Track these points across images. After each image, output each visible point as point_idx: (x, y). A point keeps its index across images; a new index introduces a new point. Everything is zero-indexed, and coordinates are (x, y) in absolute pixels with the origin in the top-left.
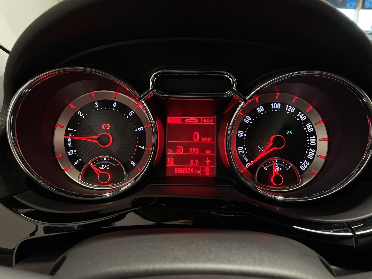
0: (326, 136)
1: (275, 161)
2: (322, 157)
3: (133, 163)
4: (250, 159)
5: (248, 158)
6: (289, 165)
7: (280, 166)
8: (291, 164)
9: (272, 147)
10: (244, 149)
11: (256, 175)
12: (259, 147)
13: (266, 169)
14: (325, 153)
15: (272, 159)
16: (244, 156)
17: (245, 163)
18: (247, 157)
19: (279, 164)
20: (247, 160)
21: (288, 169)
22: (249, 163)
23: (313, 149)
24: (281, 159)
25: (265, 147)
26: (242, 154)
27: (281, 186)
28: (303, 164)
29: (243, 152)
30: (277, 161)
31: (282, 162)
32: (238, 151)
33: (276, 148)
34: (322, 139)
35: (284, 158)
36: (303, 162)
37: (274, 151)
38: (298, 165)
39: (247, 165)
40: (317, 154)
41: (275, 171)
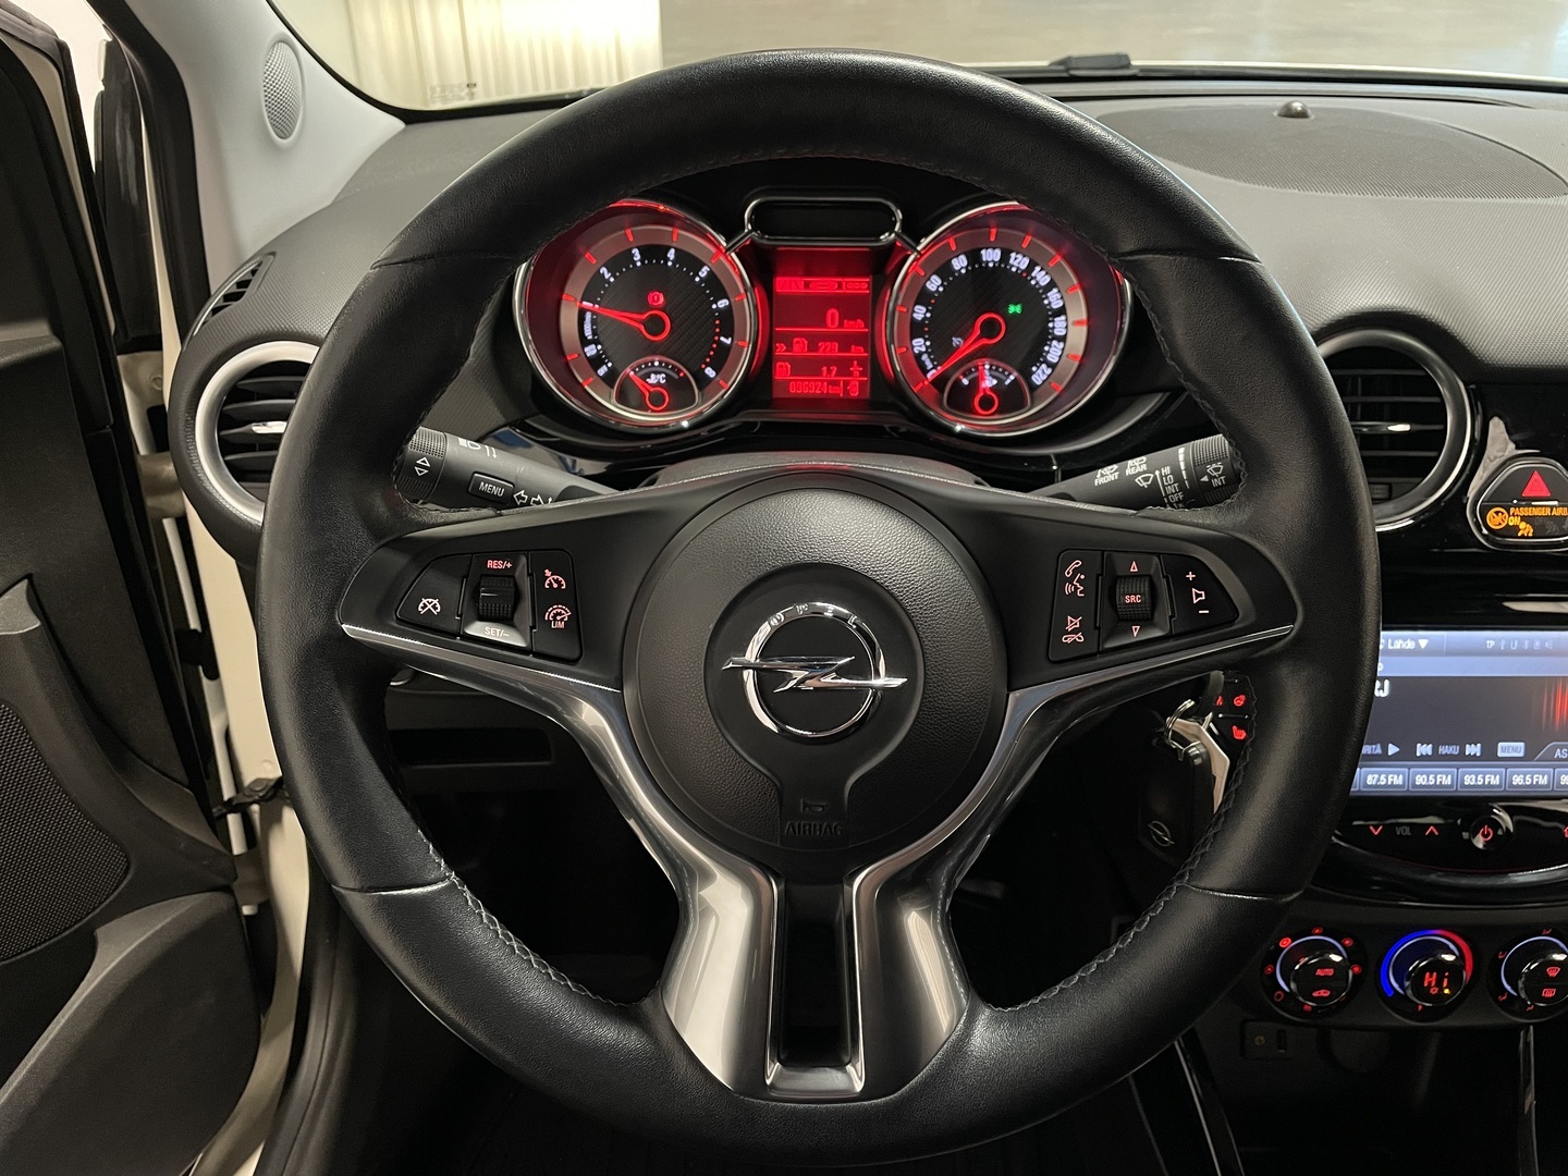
0: (1084, 316)
1: (983, 366)
2: (1074, 357)
3: (710, 372)
4: (937, 362)
5: (932, 361)
6: (1009, 374)
7: (994, 377)
8: (1016, 374)
9: (979, 338)
10: (925, 343)
11: (946, 395)
12: (954, 339)
13: (965, 382)
14: (1080, 351)
15: (979, 362)
16: (925, 357)
17: (925, 371)
19: (993, 373)
20: (930, 366)
21: (1008, 382)
22: (934, 371)
23: (1059, 341)
24: (995, 363)
25: (965, 340)
26: (921, 354)
27: (992, 414)
28: (1040, 371)
29: (924, 349)
30: (987, 367)
31: (998, 368)
32: (913, 347)
33: (985, 341)
34: (1078, 323)
35: (1001, 360)
36: (1038, 367)
37: (984, 346)
38: (1027, 375)
39: (929, 375)
40: (1066, 352)
41: (983, 385)
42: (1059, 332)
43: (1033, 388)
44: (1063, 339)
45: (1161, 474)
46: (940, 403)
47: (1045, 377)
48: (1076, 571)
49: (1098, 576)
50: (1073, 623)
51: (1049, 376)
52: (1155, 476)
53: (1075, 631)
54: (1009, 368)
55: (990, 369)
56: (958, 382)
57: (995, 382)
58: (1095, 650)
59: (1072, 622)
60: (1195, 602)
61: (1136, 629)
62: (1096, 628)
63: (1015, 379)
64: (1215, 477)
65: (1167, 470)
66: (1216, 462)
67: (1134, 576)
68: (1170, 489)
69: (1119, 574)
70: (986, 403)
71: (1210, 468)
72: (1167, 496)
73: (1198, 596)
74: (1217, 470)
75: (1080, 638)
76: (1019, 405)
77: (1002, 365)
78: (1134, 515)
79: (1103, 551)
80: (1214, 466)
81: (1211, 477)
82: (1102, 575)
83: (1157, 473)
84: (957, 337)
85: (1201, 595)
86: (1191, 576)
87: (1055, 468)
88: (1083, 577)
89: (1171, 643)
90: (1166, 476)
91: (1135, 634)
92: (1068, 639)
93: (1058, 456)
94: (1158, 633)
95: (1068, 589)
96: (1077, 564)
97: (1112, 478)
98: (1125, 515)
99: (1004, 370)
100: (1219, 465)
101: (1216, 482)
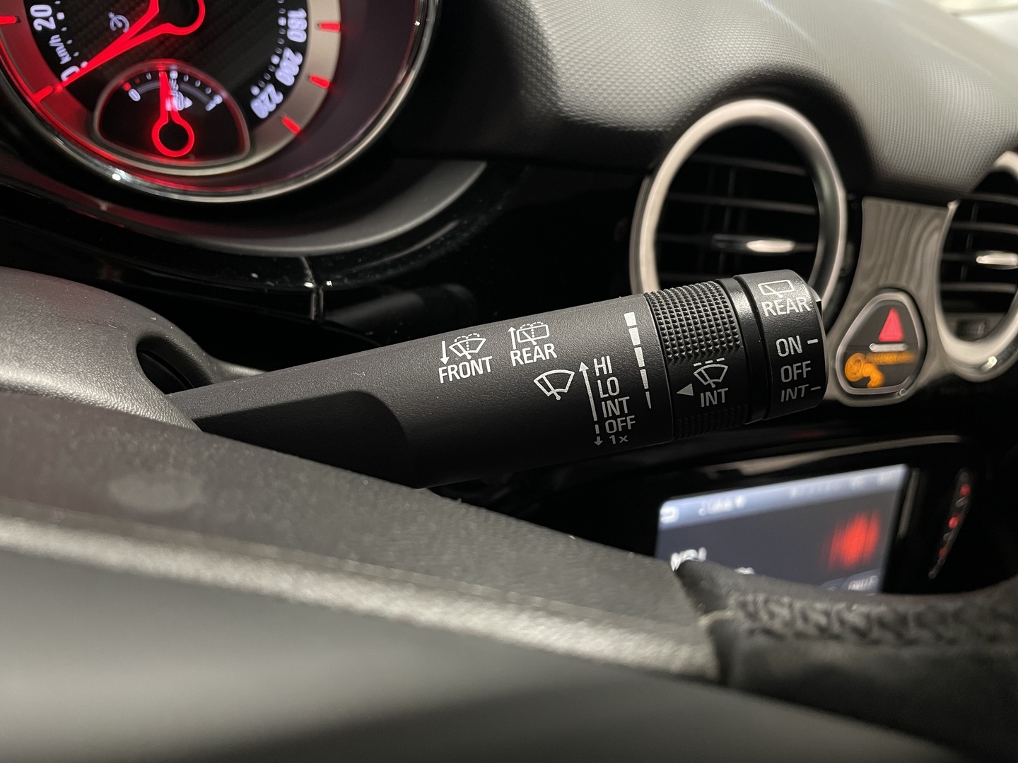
0: (334, 15)
1: (168, 72)
2: (320, 81)
4: (80, 50)
5: (70, 50)
6: (214, 93)
7: (186, 94)
8: (225, 94)
9: (157, 21)
10: (54, 15)
11: (97, 114)
12: (111, 15)
13: (135, 95)
14: (327, 72)
15: (160, 65)
16: (55, 41)
17: (58, 68)
18: (67, 47)
19: (184, 87)
20: (66, 59)
21: (211, 106)
22: (74, 69)
23: (294, 52)
24: (189, 69)
25: (132, 21)
26: (47, 33)
27: (185, 158)
28: (264, 96)
29: (51, 25)
30: (174, 75)
31: (192, 80)
32: (31, 19)
33: (169, 29)
34: (325, 26)
35: (199, 65)
36: (262, 89)
37: (166, 37)
38: (245, 99)
39: (64, 76)
40: (306, 70)
41: (169, 107)
42: (296, 35)
43: (254, 120)
44: (300, 48)
45: (591, 371)
46: (88, 132)
47: (272, 107)
51: (278, 106)
52: (579, 375)
54: (213, 83)
55: (180, 80)
57: (188, 103)
63: (223, 103)
64: (709, 388)
65: (604, 363)
66: (713, 355)
68: (610, 407)
70: (174, 136)
71: (700, 369)
72: (602, 420)
74: (714, 373)
76: (231, 148)
77: (201, 75)
80: (709, 364)
81: (699, 388)
83: (583, 368)
84: (116, 14)
87: (309, 285)
90: (604, 378)
93: (315, 260)
97: (476, 368)
99: (203, 88)
100: (720, 363)
101: (707, 399)
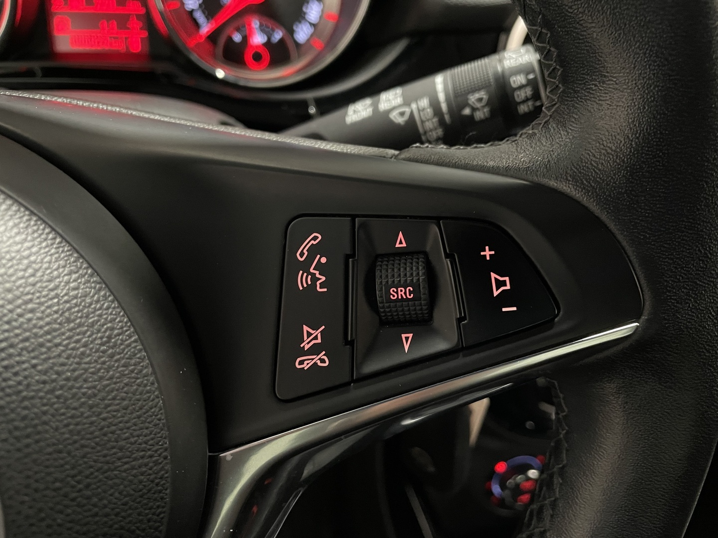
5: (206, 17)
7: (264, 34)
16: (198, 14)
40: (325, 13)
43: (297, 45)
45: (418, 107)
47: (308, 35)
48: (313, 251)
49: (347, 257)
50: (312, 336)
51: (311, 35)
52: (412, 111)
53: (315, 350)
54: (276, 26)
55: (259, 26)
56: (230, 39)
58: (347, 379)
59: (309, 334)
60: (496, 293)
61: (407, 338)
62: (347, 343)
63: (282, 37)
64: (478, 109)
65: (424, 103)
67: (401, 253)
68: (429, 125)
69: (380, 251)
70: (257, 57)
71: (473, 98)
72: (425, 132)
73: (500, 284)
74: (480, 100)
75: (323, 361)
77: (269, 21)
78: (396, 157)
79: (353, 217)
80: (477, 95)
81: (474, 109)
82: (352, 255)
83: (414, 106)
85: (504, 283)
86: (487, 253)
88: (324, 260)
89: (460, 361)
90: (424, 110)
91: (406, 348)
92: (305, 363)
93: (315, 99)
94: (440, 345)
95: (302, 281)
96: (314, 239)
97: (365, 114)
98: (383, 158)
100: (482, 94)
101: (478, 116)
